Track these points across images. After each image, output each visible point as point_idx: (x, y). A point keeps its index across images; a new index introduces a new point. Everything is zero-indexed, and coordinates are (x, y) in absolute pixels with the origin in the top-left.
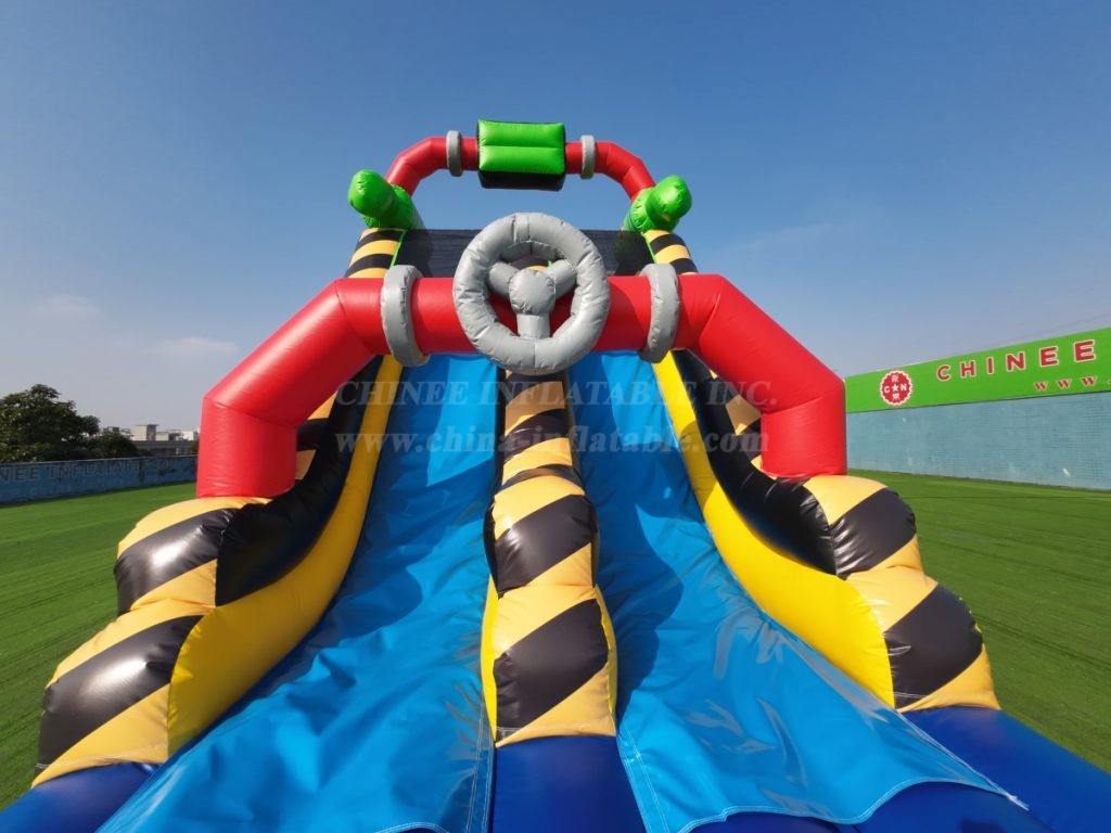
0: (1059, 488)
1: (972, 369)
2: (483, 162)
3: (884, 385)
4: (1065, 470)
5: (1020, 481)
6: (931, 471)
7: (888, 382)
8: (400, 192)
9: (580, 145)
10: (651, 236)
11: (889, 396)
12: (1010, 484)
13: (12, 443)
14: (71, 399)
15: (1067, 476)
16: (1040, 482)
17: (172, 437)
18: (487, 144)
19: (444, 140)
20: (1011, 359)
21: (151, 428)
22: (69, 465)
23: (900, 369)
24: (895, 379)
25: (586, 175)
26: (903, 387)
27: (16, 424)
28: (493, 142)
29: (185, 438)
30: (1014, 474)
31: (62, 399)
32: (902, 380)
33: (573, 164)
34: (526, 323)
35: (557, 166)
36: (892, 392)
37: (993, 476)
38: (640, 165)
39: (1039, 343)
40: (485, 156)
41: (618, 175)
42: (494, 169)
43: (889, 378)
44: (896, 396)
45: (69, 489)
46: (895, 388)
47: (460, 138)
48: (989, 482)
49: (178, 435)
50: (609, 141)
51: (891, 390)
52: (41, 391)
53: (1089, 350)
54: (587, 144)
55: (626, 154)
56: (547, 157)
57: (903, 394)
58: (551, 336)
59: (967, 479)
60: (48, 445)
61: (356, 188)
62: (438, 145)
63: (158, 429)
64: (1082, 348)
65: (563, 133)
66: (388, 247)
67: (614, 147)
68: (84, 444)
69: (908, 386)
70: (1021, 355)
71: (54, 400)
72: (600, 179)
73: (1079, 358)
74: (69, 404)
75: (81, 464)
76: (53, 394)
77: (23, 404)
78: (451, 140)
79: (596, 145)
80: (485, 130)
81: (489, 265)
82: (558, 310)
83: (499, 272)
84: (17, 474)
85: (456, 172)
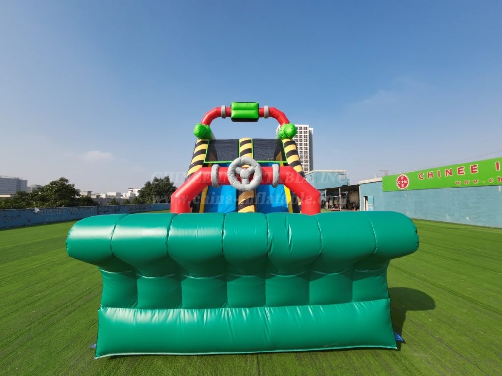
0: (465, 225)
1: (432, 175)
2: (233, 115)
3: (398, 181)
4: (467, 218)
5: (451, 222)
6: (416, 217)
7: (400, 179)
8: (207, 127)
9: (263, 109)
10: (285, 141)
11: (400, 185)
12: (446, 223)
13: (55, 200)
14: (73, 183)
15: (468, 220)
16: (458, 222)
17: (98, 196)
18: (234, 110)
19: (220, 108)
20: (447, 171)
21: (89, 193)
22: (75, 208)
23: (405, 174)
24: (402, 178)
25: (266, 117)
26: (406, 182)
27: (56, 192)
28: (236, 109)
29: (102, 197)
30: (448, 219)
31: (70, 183)
32: (405, 179)
33: (261, 115)
34: (244, 181)
35: (256, 116)
36: (401, 183)
37: (440, 220)
38: (284, 115)
39: (457, 165)
40: (234, 113)
41: (276, 117)
42: (236, 117)
43: (400, 177)
44: (403, 185)
45: (74, 217)
46: (402, 182)
47: (226, 108)
48: (439, 222)
49: (100, 196)
50: (272, 107)
51: (401, 182)
52: (62, 180)
53: (476, 169)
54: (266, 109)
55: (279, 111)
56: (253, 113)
57: (405, 185)
58: (249, 183)
59: (430, 221)
60: (67, 201)
61: (196, 129)
62: (218, 110)
63: (92, 193)
64: (473, 168)
65: (258, 105)
66: (205, 147)
67: (275, 109)
68: (76, 200)
69: (407, 181)
70: (451, 170)
71: (67, 184)
72: (270, 118)
73: (472, 172)
74: (73, 185)
75: (78, 208)
76: (67, 181)
77: (57, 184)
78: (223, 109)
79: (269, 108)
80: (233, 105)
81: (235, 168)
82: (251, 177)
83: (238, 169)
84: (59, 211)
85: (224, 117)
